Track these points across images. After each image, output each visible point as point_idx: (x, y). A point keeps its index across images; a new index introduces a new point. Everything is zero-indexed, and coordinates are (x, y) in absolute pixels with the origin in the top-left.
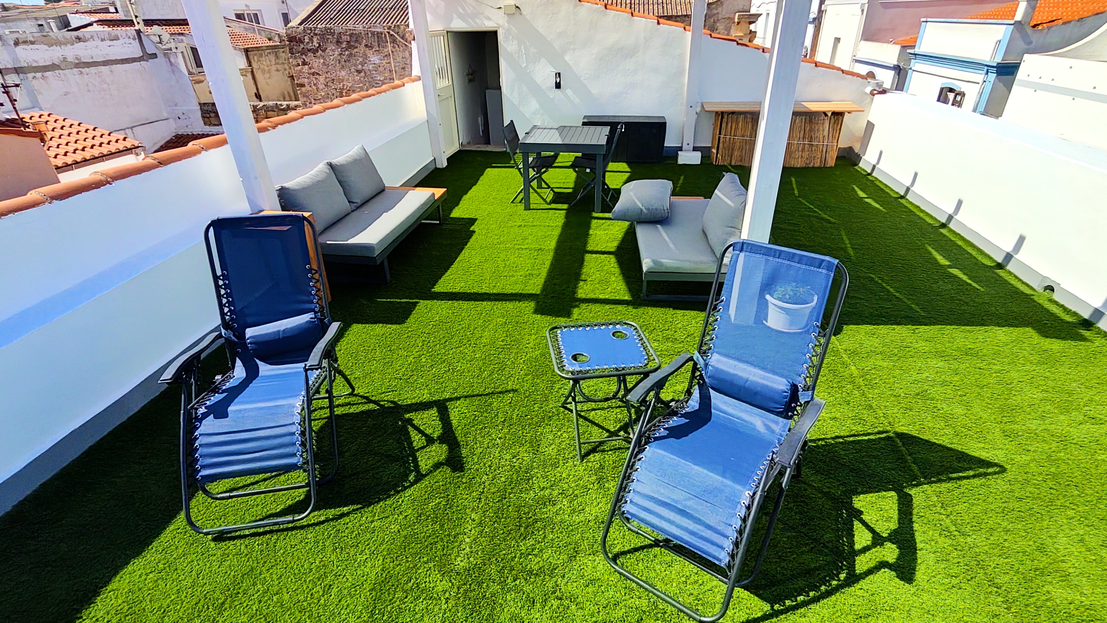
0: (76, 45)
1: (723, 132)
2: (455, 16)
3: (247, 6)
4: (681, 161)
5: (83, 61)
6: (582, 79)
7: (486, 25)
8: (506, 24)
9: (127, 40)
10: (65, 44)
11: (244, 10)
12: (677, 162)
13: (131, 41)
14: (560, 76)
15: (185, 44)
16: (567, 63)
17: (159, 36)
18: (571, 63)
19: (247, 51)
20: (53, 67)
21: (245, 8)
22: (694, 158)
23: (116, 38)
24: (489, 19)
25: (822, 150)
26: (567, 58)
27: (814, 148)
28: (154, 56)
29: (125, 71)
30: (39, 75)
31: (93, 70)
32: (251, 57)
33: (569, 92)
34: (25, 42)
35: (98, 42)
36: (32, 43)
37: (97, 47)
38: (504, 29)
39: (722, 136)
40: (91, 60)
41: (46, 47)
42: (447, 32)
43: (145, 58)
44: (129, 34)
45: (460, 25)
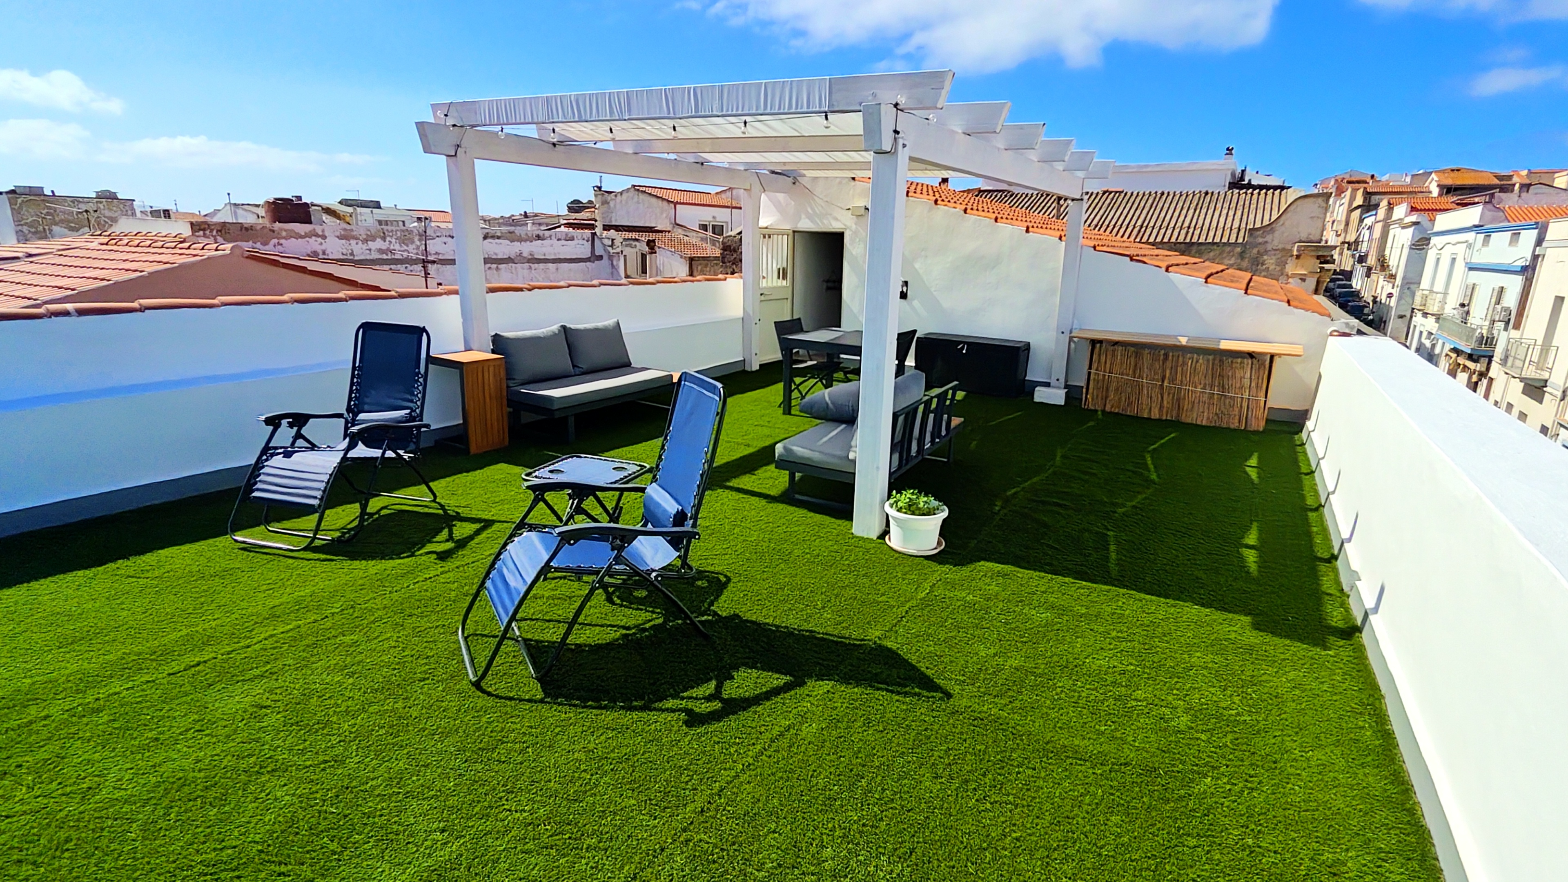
0: (534, 243)
1: (1095, 366)
2: (803, 216)
3: (714, 217)
4: (1037, 399)
5: (536, 257)
6: (933, 289)
7: (834, 226)
8: (854, 227)
9: (581, 242)
10: (526, 241)
11: (710, 222)
12: (1033, 398)
13: (585, 242)
14: (907, 286)
15: (637, 250)
16: (916, 270)
17: (613, 240)
18: (921, 272)
19: (691, 260)
20: (509, 260)
21: (711, 219)
22: (1055, 396)
23: (572, 239)
24: (836, 219)
25: (1241, 406)
26: (917, 266)
27: (1227, 401)
28: (600, 258)
29: (570, 270)
30: (494, 266)
31: (542, 266)
32: (694, 267)
33: (916, 303)
34: (493, 237)
35: (554, 241)
36: (499, 238)
37: (552, 246)
38: (851, 230)
39: (1092, 371)
40: (543, 257)
41: (508, 242)
42: (794, 232)
43: (592, 259)
44: (585, 236)
45: (807, 225)
